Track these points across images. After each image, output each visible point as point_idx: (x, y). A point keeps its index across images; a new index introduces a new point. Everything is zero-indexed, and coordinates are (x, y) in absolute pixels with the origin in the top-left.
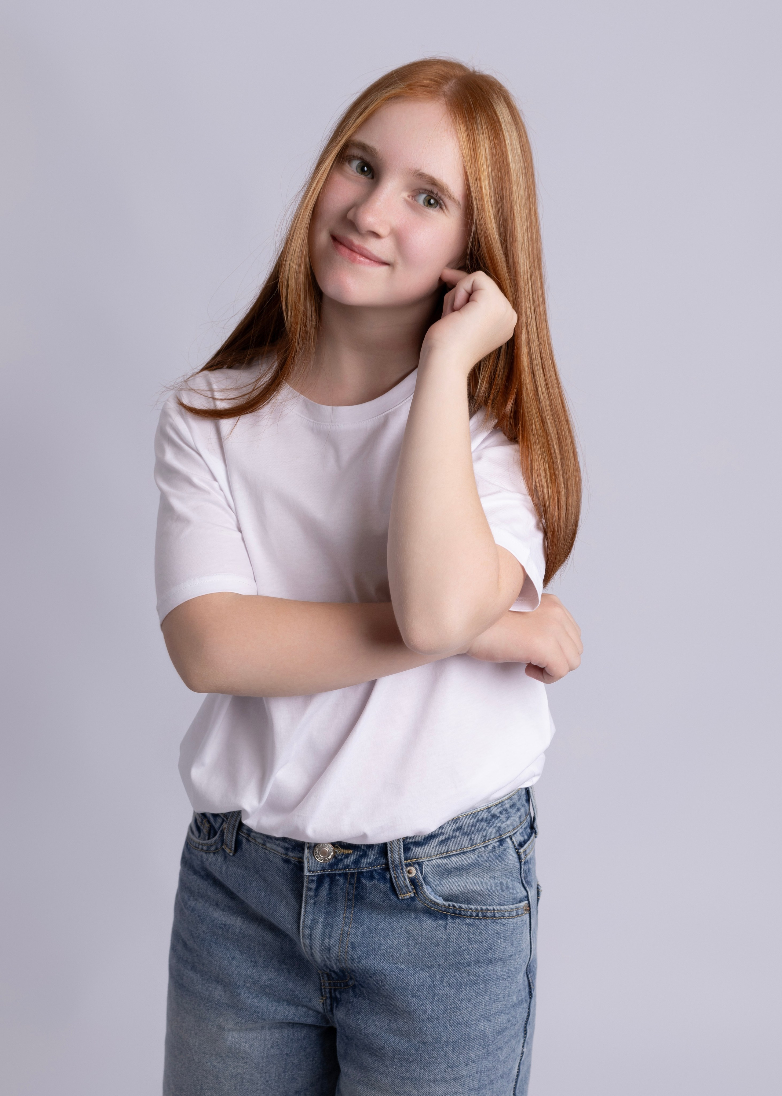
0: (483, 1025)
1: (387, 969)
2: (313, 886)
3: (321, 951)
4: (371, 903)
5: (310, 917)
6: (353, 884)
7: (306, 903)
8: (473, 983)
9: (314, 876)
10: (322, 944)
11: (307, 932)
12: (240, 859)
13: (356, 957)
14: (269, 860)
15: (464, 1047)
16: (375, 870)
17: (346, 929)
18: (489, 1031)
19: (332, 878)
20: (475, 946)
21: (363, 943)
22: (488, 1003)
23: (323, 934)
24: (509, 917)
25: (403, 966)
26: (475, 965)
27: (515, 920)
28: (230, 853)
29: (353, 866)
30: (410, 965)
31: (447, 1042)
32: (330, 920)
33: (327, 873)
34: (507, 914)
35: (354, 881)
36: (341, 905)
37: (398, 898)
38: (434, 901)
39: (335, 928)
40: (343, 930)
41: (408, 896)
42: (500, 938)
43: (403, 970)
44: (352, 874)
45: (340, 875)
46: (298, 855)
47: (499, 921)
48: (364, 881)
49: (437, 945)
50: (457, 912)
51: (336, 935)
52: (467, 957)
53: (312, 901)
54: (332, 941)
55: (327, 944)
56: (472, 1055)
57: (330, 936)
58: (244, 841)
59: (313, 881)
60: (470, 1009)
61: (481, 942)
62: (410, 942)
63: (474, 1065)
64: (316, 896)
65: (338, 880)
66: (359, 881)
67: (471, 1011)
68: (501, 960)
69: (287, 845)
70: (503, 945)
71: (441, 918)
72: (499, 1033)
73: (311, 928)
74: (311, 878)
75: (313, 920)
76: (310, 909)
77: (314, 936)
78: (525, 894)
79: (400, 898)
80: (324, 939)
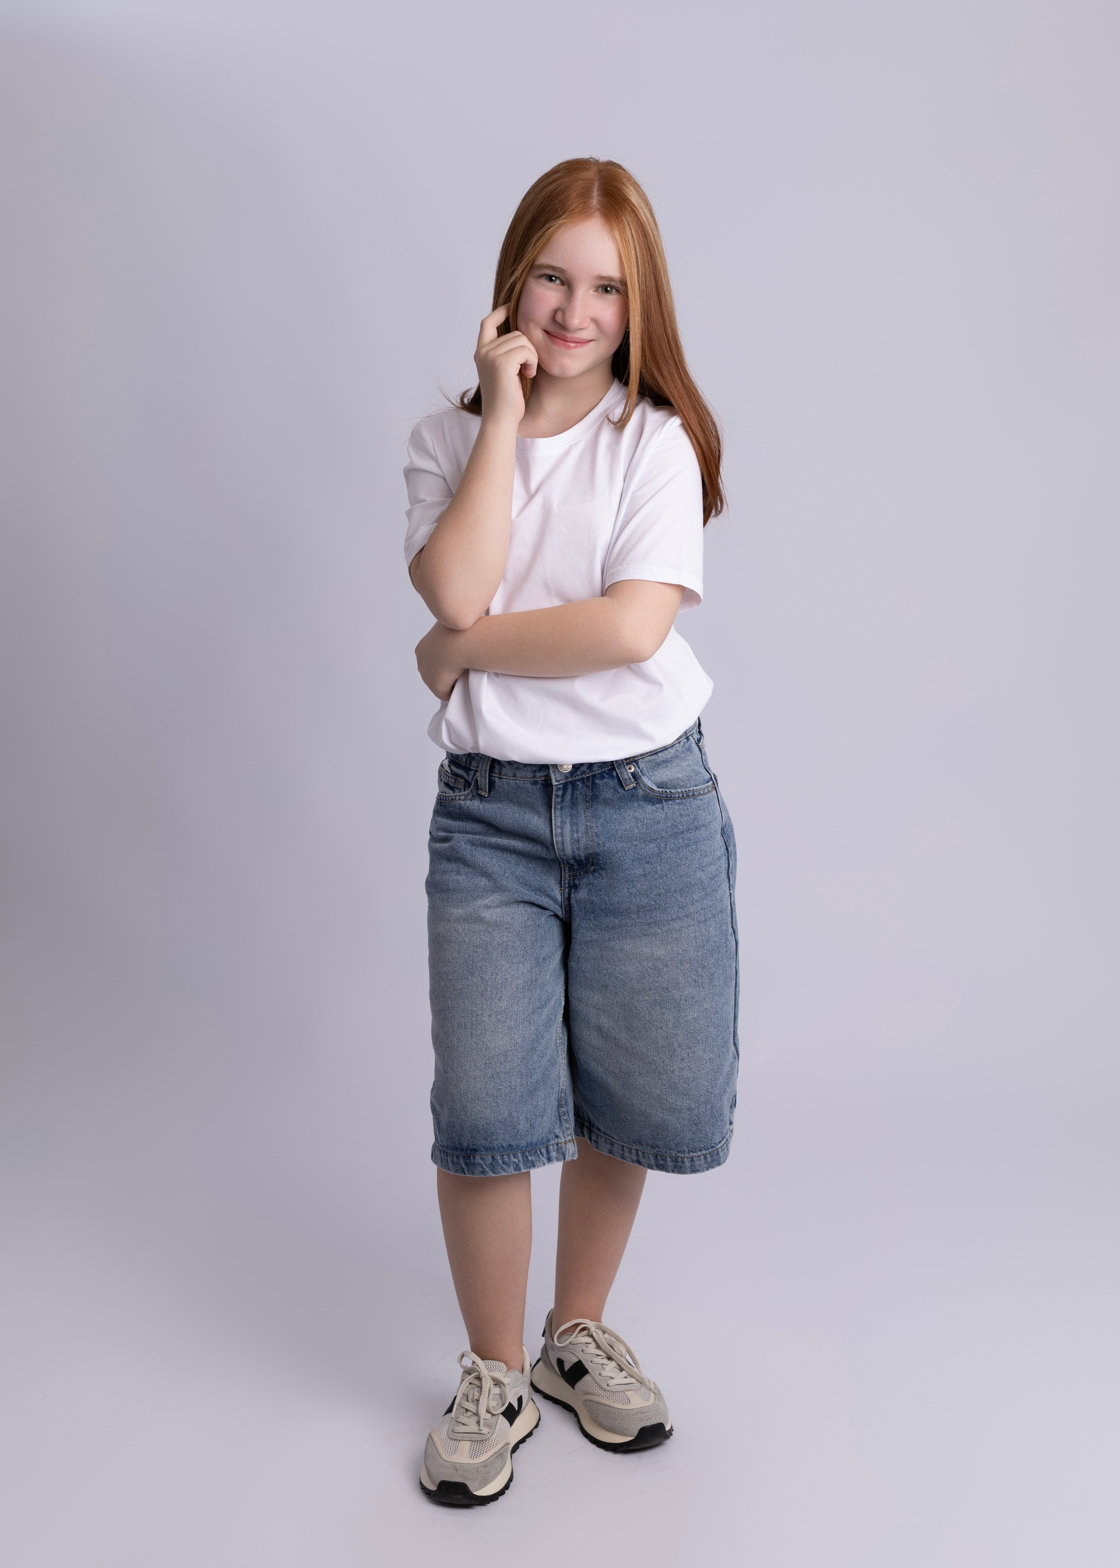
0: (699, 874)
1: (626, 847)
2: (560, 793)
3: (572, 844)
4: (604, 800)
5: (560, 820)
6: (589, 787)
7: (555, 809)
8: (688, 846)
9: (560, 784)
10: (572, 838)
11: (559, 831)
12: (494, 797)
13: (601, 842)
14: (520, 788)
15: (688, 892)
16: (604, 771)
17: (588, 824)
18: (704, 878)
19: (573, 783)
20: (685, 818)
21: (603, 832)
22: (700, 858)
23: (572, 831)
24: (704, 794)
25: (636, 843)
26: (687, 832)
27: (708, 796)
28: (486, 794)
29: (588, 771)
30: (641, 841)
31: (675, 891)
32: (575, 820)
33: (569, 780)
34: (702, 792)
35: (589, 784)
36: (581, 808)
37: (625, 790)
38: (651, 788)
39: (580, 825)
40: (587, 825)
41: (631, 786)
42: (701, 810)
43: (636, 845)
44: (588, 778)
45: (579, 780)
46: (544, 774)
47: (698, 798)
48: (597, 782)
49: (659, 823)
50: (669, 796)
51: (582, 829)
52: (681, 827)
53: (559, 807)
54: (580, 834)
55: (576, 837)
56: (695, 897)
57: (577, 831)
58: (497, 779)
59: (560, 788)
60: (687, 865)
61: (689, 815)
62: (639, 825)
63: (698, 904)
64: (562, 802)
65: (578, 785)
66: (594, 783)
67: (689, 866)
68: (704, 826)
69: (534, 768)
70: (704, 815)
71: (657, 803)
72: (711, 879)
73: (562, 828)
74: (558, 786)
75: (561, 822)
76: (558, 814)
77: (564, 833)
78: (710, 776)
79: (626, 789)
80: (573, 834)
